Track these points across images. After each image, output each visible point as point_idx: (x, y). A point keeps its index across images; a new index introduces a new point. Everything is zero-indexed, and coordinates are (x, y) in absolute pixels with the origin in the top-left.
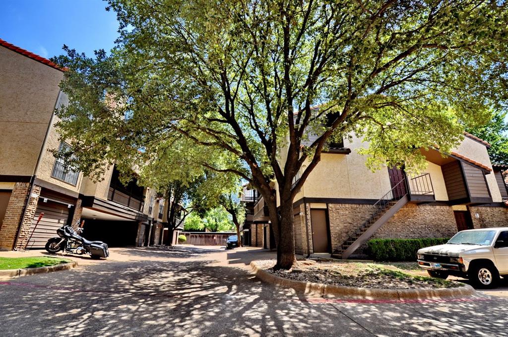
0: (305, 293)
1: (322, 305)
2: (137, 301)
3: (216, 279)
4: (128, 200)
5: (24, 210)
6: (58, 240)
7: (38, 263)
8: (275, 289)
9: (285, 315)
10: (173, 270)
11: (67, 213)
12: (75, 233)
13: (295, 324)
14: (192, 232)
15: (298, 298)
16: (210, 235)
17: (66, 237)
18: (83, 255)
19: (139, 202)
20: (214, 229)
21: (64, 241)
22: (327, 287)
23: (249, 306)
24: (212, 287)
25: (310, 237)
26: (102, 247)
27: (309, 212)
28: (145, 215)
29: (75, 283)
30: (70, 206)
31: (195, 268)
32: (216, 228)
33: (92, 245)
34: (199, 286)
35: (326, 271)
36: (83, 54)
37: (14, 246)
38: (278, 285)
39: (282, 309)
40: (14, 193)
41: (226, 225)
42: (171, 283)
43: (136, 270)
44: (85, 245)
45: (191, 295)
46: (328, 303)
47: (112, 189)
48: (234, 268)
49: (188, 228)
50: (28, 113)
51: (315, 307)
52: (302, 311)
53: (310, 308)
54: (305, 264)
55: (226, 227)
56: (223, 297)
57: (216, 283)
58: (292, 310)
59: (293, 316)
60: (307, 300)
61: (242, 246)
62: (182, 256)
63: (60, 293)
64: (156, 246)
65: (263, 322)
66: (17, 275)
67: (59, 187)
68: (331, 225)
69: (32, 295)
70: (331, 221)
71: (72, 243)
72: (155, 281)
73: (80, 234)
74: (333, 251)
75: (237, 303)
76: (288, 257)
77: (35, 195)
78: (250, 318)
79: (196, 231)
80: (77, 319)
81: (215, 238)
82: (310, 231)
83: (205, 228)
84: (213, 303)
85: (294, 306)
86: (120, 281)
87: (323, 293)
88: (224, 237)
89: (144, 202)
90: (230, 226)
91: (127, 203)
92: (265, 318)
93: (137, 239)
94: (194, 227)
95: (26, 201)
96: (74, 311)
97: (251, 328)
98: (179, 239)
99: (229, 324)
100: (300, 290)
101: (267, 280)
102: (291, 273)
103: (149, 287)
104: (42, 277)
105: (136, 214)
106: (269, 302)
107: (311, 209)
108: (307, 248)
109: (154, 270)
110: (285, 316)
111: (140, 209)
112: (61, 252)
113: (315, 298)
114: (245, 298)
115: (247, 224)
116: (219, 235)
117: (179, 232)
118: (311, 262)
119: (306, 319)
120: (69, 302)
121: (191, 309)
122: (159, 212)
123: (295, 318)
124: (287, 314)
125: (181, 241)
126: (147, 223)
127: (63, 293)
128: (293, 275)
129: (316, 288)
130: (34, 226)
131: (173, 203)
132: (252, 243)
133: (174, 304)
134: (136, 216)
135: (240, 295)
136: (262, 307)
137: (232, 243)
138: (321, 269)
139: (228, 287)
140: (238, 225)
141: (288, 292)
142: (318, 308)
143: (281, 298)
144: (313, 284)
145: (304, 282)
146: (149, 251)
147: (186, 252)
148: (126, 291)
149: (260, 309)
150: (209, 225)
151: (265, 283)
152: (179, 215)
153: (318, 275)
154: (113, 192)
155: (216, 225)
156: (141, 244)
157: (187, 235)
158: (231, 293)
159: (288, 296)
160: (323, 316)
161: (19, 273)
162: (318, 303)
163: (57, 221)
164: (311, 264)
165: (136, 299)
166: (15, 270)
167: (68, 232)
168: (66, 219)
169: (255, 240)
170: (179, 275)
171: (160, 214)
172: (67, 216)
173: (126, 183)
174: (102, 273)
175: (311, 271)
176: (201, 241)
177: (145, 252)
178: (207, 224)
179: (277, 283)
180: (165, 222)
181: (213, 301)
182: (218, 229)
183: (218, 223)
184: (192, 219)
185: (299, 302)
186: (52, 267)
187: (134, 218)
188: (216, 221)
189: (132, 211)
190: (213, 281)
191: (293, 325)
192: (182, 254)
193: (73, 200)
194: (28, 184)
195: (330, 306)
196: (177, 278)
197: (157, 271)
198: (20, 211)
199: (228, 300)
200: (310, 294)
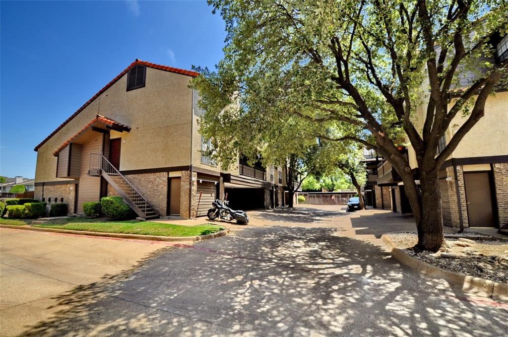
0: (463, 288)
1: (491, 309)
2: (280, 272)
3: (346, 254)
4: (253, 172)
5: (190, 191)
6: (214, 210)
7: (206, 231)
8: (419, 276)
9: (439, 317)
10: (303, 239)
11: (215, 188)
12: (223, 205)
13: (456, 332)
14: (309, 191)
15: (453, 294)
16: (327, 195)
17: (219, 208)
18: (232, 221)
19: (262, 172)
20: (331, 189)
21: (218, 211)
22: (499, 286)
23: (391, 297)
24: (345, 264)
25: (464, 208)
26: (244, 216)
27: (461, 177)
28: (268, 183)
29: (233, 249)
30: (216, 183)
31: (322, 237)
32: (333, 187)
33: (236, 213)
34: (331, 261)
35: (493, 258)
36: (206, 68)
37: (190, 216)
38: (423, 272)
39: (434, 308)
40: (182, 179)
41: (343, 184)
42: (305, 254)
43: (272, 237)
44: (231, 213)
45: (325, 272)
46: (501, 308)
47: (241, 165)
48: (363, 241)
49: (305, 189)
50: (178, 117)
51: (481, 311)
52: (463, 315)
53: (473, 311)
54: (459, 245)
55: (343, 186)
56: (359, 279)
57: (347, 260)
58: (447, 311)
59: (451, 320)
60: (468, 299)
61: (366, 209)
62: (306, 220)
63: (226, 258)
64: (281, 208)
65: (411, 320)
66: (196, 240)
67: (207, 170)
68: (498, 191)
69: (210, 259)
70: (497, 187)
71: (223, 212)
72: (289, 250)
73: (227, 205)
74: (501, 225)
75: (376, 290)
76: (434, 238)
77: (194, 179)
78: (395, 313)
79: (313, 191)
80: (242, 286)
81: (333, 198)
82: (463, 200)
83: (321, 188)
84: (350, 286)
85: (450, 306)
86: (263, 248)
87: (492, 292)
88: (342, 196)
89: (266, 171)
90: (349, 184)
91: (253, 175)
92: (414, 317)
93: (265, 203)
94: (311, 188)
95: (190, 183)
96: (239, 278)
97: (398, 326)
98: (299, 200)
99: (372, 317)
100: (456, 284)
101: (407, 263)
102: (439, 258)
103: (287, 257)
104: (212, 242)
105: (261, 183)
106: (415, 294)
107: (465, 173)
108: (459, 221)
109: (286, 237)
110: (439, 319)
111: (264, 178)
112: (217, 219)
113: (481, 299)
114: (383, 285)
115: (369, 185)
116: (336, 195)
117: (297, 193)
118: (467, 244)
119: (469, 328)
120: (233, 268)
121: (330, 290)
122: (278, 177)
123: (454, 324)
124: (442, 316)
125: (300, 201)
126: (271, 189)
127: (228, 258)
128: (443, 262)
129: (480, 285)
130: (198, 200)
131: (290, 168)
132: (377, 206)
133: (313, 282)
134: (262, 185)
135: (378, 280)
136: (407, 300)
137: (354, 205)
138: (485, 254)
139: (362, 267)
140: (358, 187)
141: (438, 283)
142: (486, 313)
143: (430, 290)
144: (477, 279)
145: (461, 274)
146: (277, 214)
147: (308, 214)
148: (270, 260)
149: (405, 303)
150: (326, 185)
151: (405, 268)
152: (296, 179)
153: (481, 264)
154: (242, 167)
155: (333, 184)
156: (269, 206)
157: (305, 195)
158: (368, 275)
159: (439, 290)
160: (496, 327)
161: (198, 239)
162: (485, 306)
163: (210, 195)
164: (467, 246)
165: (280, 270)
166: (195, 237)
167: (219, 204)
168: (216, 193)
169: (381, 202)
170: (310, 246)
171: (280, 179)
172: (215, 190)
173: (253, 164)
174: (248, 239)
175: (469, 257)
176: (319, 201)
177: (273, 215)
178: (324, 184)
179: (422, 269)
180: (284, 186)
181: (349, 284)
182: (335, 188)
183: (335, 183)
184: (308, 180)
185: (457, 301)
186: (216, 234)
187: (260, 186)
188: (332, 181)
189: (258, 181)
190: (343, 256)
191: (453, 334)
192: (305, 218)
193: (217, 178)
194: (189, 172)
195: (504, 314)
196: (308, 249)
197: (289, 239)
198: (188, 191)
199: (365, 284)
200: (471, 291)
